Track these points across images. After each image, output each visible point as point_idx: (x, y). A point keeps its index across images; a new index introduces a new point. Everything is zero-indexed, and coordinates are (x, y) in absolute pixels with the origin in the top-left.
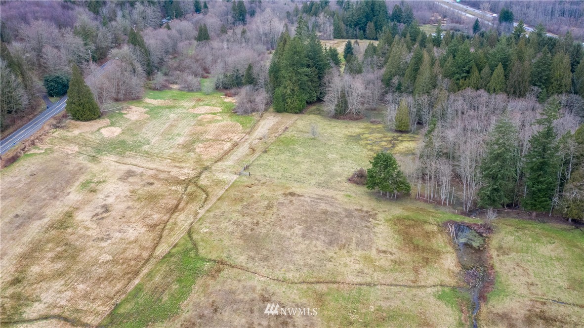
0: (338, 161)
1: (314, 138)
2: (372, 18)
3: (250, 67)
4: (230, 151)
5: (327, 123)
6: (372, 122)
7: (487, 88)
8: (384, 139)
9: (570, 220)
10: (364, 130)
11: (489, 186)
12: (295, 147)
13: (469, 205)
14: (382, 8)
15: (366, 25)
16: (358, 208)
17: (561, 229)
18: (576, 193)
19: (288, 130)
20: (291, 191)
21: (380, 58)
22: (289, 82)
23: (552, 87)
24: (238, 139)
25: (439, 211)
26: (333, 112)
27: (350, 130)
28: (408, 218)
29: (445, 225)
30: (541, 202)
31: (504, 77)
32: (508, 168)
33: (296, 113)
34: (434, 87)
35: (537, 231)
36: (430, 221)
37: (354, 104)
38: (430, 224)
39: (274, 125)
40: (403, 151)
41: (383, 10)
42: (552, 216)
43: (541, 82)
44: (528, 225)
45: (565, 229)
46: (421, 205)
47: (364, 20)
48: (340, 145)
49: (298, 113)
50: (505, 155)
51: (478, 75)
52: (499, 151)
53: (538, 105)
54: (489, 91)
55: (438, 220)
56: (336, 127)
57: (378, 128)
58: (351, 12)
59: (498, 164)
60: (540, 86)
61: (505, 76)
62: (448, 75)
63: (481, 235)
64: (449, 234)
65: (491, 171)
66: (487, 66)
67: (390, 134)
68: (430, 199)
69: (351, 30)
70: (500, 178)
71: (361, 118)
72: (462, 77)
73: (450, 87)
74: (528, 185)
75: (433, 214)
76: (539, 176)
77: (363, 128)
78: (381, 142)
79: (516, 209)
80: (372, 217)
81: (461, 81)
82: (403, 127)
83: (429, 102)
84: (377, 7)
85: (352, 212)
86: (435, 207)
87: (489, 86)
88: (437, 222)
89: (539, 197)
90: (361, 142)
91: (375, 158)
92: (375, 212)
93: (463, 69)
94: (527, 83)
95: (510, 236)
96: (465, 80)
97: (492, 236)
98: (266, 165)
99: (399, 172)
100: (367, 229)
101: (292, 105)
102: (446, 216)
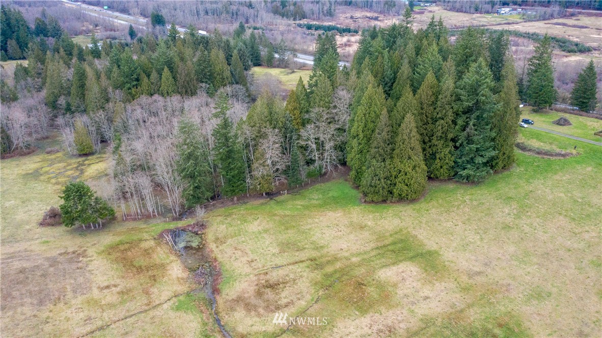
0: (20, 207)
2: (11, 35)
6: (48, 153)
7: (160, 93)
8: (69, 167)
9: (264, 194)
10: (41, 163)
11: (190, 186)
13: (177, 209)
14: (21, 23)
15: (6, 44)
16: (62, 251)
17: (260, 204)
18: (262, 170)
21: (36, 79)
23: (217, 81)
25: (151, 225)
27: (24, 167)
28: (122, 243)
29: (161, 236)
30: (238, 186)
31: (173, 79)
32: (202, 164)
34: (108, 100)
35: (242, 213)
36: (145, 238)
37: (19, 137)
38: (146, 240)
40: (94, 174)
41: (23, 25)
42: (250, 195)
43: (206, 78)
44: (234, 210)
46: (131, 224)
48: (16, 188)
50: (196, 153)
51: (147, 81)
52: (189, 151)
53: (210, 100)
54: (163, 95)
55: (153, 234)
57: (58, 157)
59: (191, 163)
60: (206, 82)
61: (174, 78)
62: (119, 86)
63: (197, 234)
64: (167, 243)
65: (187, 171)
66: (154, 71)
67: (73, 161)
68: (138, 215)
70: (197, 175)
71: (33, 151)
72: (134, 86)
73: (124, 98)
74: (223, 175)
75: (146, 230)
76: (229, 164)
77: (40, 162)
78: (66, 171)
79: (220, 199)
80: (81, 256)
81: (133, 90)
82: (86, 150)
83: (106, 118)
84: (13, 22)
85: (56, 259)
86: (145, 222)
87: (162, 90)
88: (153, 236)
89: (235, 182)
90: (42, 178)
91: (64, 192)
92: (83, 249)
93: (132, 77)
94: (195, 81)
95: (221, 225)
96: (137, 88)
97: (207, 231)
99: (96, 199)
100: (80, 270)
102: (160, 227)
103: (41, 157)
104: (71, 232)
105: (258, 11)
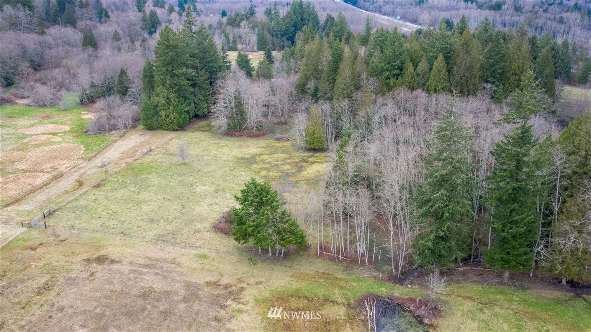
0: (208, 197)
1: (184, 162)
2: (301, 27)
3: (123, 73)
4: (41, 188)
5: (214, 142)
6: (277, 140)
7: (426, 88)
8: (289, 161)
9: (564, 282)
10: (264, 149)
11: (432, 232)
12: (150, 177)
13: (401, 263)
14: (312, 17)
15: (295, 35)
16: (214, 280)
17: (554, 299)
18: (575, 238)
19: (151, 153)
20: (103, 253)
21: (299, 62)
22: (161, 87)
23: (510, 84)
24: (67, 168)
25: (353, 277)
26: (225, 127)
27: (245, 150)
28: (298, 295)
29: (360, 304)
30: (519, 256)
31: (447, 73)
32: (461, 200)
33: (174, 130)
34: (358, 88)
35: (514, 307)
36: (334, 299)
37: (254, 116)
38: (335, 303)
39: (135, 147)
40: (312, 177)
41: (313, 19)
42: (535, 276)
43: (494, 77)
44: (499, 297)
45: (559, 299)
46: (321, 266)
47: (292, 29)
48: (221, 172)
49: (177, 130)
50: (455, 178)
51: (413, 71)
52: (444, 172)
53: (493, 107)
54: (428, 91)
55: (350, 295)
56: (226, 148)
57: (284, 147)
58: (277, 21)
59: (442, 194)
60: (494, 83)
61: (449, 71)
62: (377, 73)
63: (421, 322)
64: (365, 322)
65: (432, 207)
66: (424, 60)
67: (298, 154)
68: (338, 254)
69: (277, 41)
70: (447, 218)
71: (264, 135)
72: (394, 75)
73: (378, 89)
74: (494, 229)
75: (343, 284)
76: (511, 212)
77: (264, 147)
78: (284, 165)
79: (477, 266)
80: (233, 297)
81: (392, 81)
82: (316, 144)
83: (350, 110)
84: (306, 16)
85: (199, 290)
86: (347, 269)
87: (429, 86)
88: (348, 299)
89: (514, 248)
90: (255, 167)
91: (243, 192)
92: (240, 286)
93: (394, 64)
94: (477, 79)
95: (470, 322)
96: (398, 79)
97: (440, 322)
98: (86, 208)
99: (284, 213)
100: (217, 324)
101: (168, 120)
102: (365, 285)
103: (268, 142)
104: (242, 251)
105: (570, 27)
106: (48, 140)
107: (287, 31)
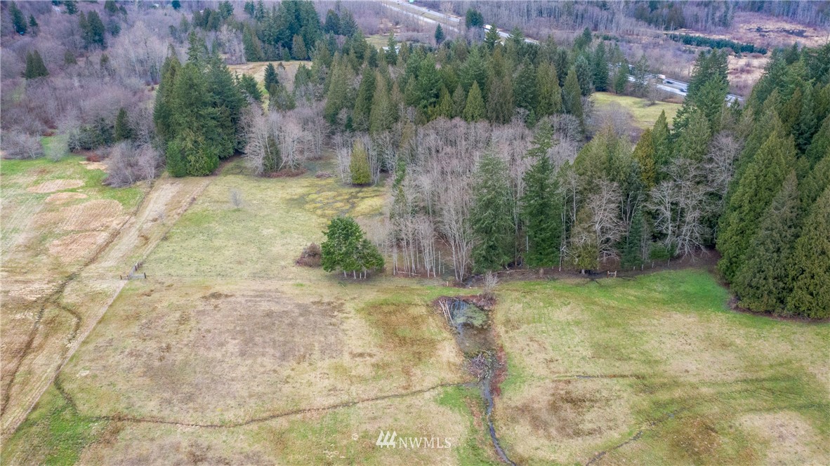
0: (278, 238)
1: (238, 209)
2: (298, 29)
3: (123, 113)
4: (107, 245)
5: (254, 184)
6: (318, 177)
7: (463, 115)
8: (339, 198)
9: (583, 271)
10: (310, 188)
11: (484, 243)
12: (211, 225)
13: (462, 272)
14: (311, 15)
15: (291, 40)
16: (316, 300)
17: (575, 284)
18: (586, 237)
19: (196, 202)
20: (213, 291)
21: (318, 85)
22: (188, 130)
23: (541, 107)
24: (118, 224)
25: (425, 287)
26: (261, 168)
27: (289, 191)
28: (386, 303)
29: (436, 303)
30: (548, 254)
31: (482, 99)
32: (503, 216)
34: (396, 119)
35: (547, 292)
36: (415, 302)
37: (289, 152)
38: (416, 305)
39: (174, 197)
40: (367, 211)
41: (313, 18)
42: (562, 270)
43: (526, 102)
44: (536, 287)
45: (579, 283)
46: (402, 281)
47: (288, 33)
48: (277, 215)
49: (208, 175)
50: (497, 200)
51: (449, 99)
52: (489, 197)
53: (527, 132)
54: (466, 119)
55: (426, 298)
56: (269, 190)
57: (329, 184)
58: (268, 22)
59: (490, 213)
60: (526, 107)
61: (483, 97)
62: (412, 102)
63: (482, 310)
64: (442, 315)
65: (483, 224)
66: (459, 87)
67: (345, 190)
68: (411, 271)
69: (271, 49)
70: (494, 231)
71: (302, 173)
72: (431, 104)
73: (417, 118)
74: (529, 236)
75: (419, 292)
76: (540, 221)
77: (307, 186)
78: (335, 202)
79: (520, 268)
80: (337, 310)
81: (430, 109)
82: (362, 179)
83: (391, 141)
84: (303, 14)
85: (309, 307)
86: (419, 282)
87: (466, 113)
88: (425, 302)
89: (544, 249)
90: (307, 206)
91: (329, 227)
92: (340, 302)
93: (430, 92)
94: (511, 104)
95: (517, 304)
96: (435, 107)
97: (496, 308)
98: (169, 258)
99: (365, 241)
100: (333, 327)
101: (197, 165)
102: (436, 291)
103: (310, 180)
104: (330, 278)
105: (614, 14)
106: (71, 197)
107: (280, 34)
